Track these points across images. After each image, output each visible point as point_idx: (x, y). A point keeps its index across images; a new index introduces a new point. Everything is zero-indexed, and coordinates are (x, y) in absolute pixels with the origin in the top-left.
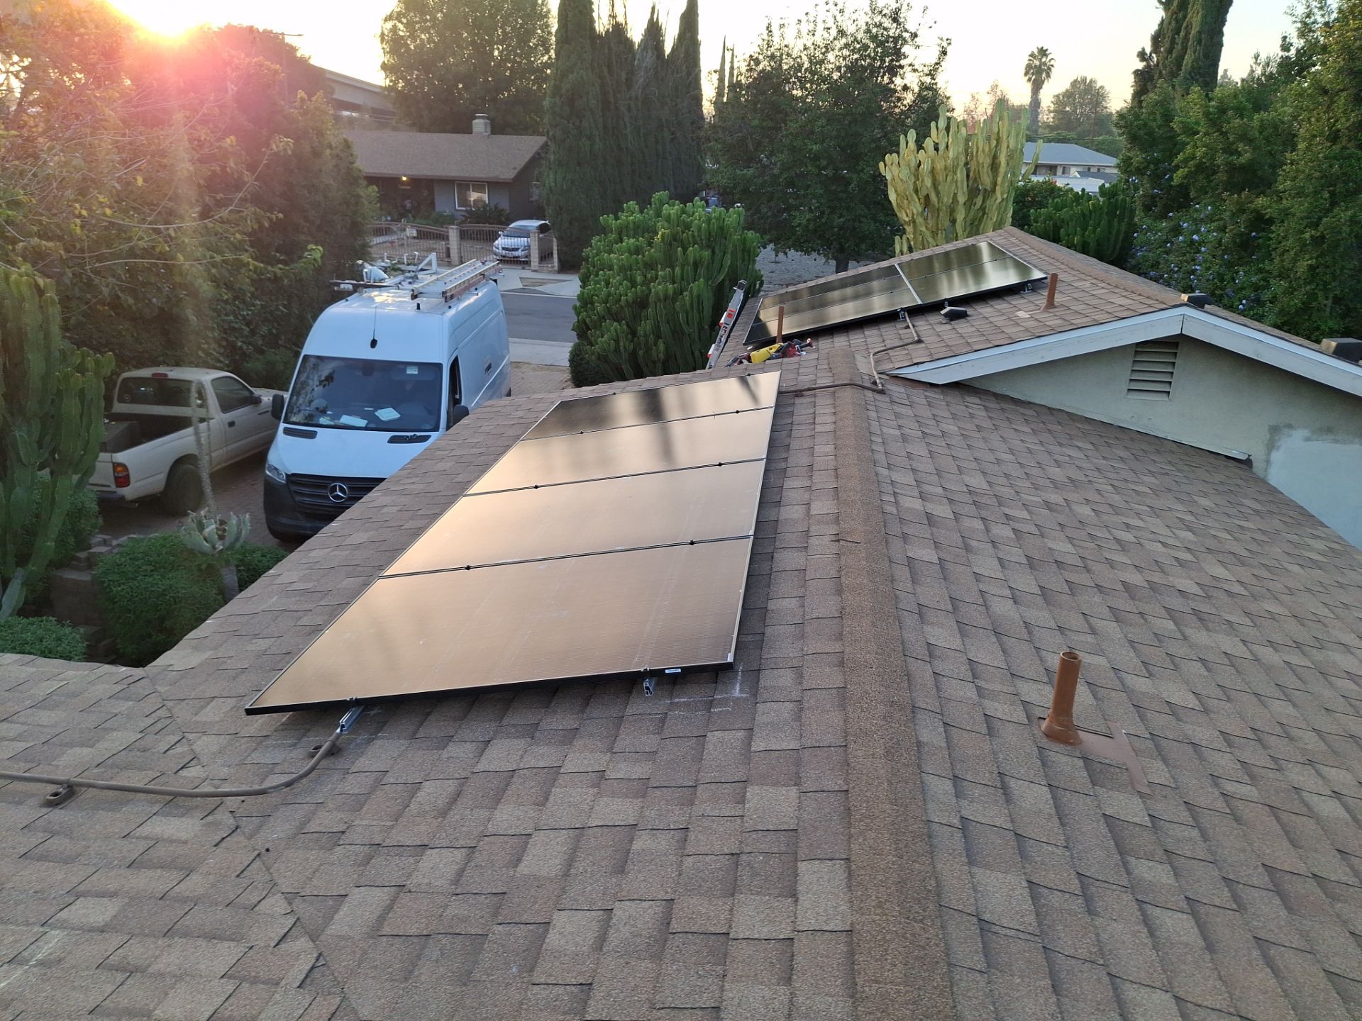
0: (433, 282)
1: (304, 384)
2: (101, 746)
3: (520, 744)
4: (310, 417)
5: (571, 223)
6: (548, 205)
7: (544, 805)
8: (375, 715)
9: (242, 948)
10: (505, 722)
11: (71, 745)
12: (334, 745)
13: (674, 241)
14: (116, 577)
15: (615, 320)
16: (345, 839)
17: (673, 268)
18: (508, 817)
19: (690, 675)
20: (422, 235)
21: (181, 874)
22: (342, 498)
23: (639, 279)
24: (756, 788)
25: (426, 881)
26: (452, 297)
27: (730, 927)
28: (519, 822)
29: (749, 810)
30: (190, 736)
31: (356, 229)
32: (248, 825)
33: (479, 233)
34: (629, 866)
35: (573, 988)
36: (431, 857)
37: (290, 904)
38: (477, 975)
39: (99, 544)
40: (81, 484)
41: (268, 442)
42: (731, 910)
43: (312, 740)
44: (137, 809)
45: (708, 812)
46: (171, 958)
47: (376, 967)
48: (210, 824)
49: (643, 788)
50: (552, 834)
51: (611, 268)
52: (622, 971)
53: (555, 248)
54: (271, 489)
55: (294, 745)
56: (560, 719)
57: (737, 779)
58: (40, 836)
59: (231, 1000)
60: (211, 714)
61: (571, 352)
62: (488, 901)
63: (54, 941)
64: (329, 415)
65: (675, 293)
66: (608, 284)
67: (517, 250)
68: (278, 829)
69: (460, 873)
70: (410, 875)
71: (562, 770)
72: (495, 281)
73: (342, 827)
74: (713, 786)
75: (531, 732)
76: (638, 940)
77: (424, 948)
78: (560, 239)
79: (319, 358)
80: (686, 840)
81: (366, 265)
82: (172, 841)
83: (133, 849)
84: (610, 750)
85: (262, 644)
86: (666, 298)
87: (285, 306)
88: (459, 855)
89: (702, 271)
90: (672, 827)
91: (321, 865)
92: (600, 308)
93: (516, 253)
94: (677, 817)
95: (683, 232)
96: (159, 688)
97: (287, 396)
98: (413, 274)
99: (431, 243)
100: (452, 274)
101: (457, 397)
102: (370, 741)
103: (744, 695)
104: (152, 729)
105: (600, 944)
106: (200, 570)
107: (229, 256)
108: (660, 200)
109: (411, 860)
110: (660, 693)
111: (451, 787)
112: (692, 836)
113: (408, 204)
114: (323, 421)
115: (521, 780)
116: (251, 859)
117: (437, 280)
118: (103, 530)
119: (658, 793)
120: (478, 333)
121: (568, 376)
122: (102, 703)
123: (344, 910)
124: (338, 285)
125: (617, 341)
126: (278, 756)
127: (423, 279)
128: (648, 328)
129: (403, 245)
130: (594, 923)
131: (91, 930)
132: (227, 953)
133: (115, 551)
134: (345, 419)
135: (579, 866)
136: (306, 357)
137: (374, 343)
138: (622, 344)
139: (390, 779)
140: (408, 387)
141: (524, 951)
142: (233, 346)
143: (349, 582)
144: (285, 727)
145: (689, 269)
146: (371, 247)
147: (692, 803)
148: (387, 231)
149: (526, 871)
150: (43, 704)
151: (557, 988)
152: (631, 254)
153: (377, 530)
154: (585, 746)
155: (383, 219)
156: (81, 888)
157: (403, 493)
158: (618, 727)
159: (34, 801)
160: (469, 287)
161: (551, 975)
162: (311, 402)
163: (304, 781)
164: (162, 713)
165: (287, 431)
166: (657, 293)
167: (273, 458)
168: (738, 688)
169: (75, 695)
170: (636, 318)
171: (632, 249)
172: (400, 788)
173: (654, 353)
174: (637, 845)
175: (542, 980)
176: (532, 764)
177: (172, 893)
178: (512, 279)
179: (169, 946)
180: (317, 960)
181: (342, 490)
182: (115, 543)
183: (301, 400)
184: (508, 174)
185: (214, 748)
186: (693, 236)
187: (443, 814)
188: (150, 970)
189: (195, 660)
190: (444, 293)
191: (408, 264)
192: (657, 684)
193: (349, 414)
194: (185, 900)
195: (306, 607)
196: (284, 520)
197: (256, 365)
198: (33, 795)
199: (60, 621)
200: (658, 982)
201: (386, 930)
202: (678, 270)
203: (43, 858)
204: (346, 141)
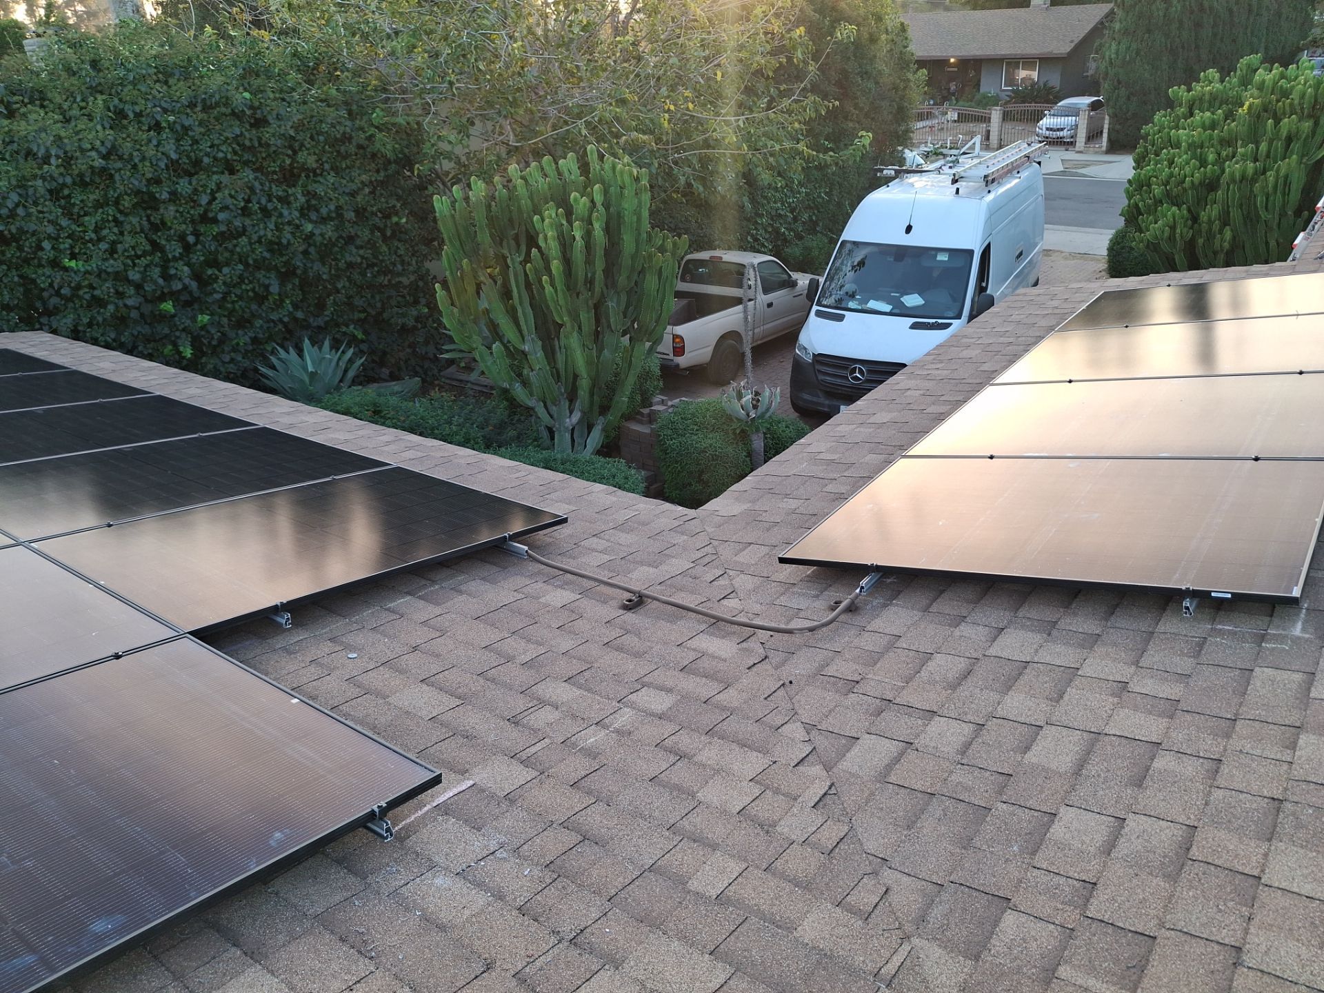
0: (975, 166)
1: (838, 270)
2: (664, 568)
3: (1037, 638)
4: (840, 300)
5: (1128, 99)
6: (1105, 79)
7: (1058, 702)
8: (891, 583)
9: (767, 761)
10: (1021, 614)
11: (642, 563)
12: (853, 602)
13: (1266, 111)
14: (669, 432)
15: (1174, 204)
16: (858, 688)
17: (1257, 144)
18: (1018, 704)
19: (1241, 603)
20: (962, 118)
21: (722, 686)
22: (860, 379)
23: (1211, 157)
24: (1314, 737)
25: (933, 744)
26: (993, 181)
27: (1263, 871)
28: (1030, 713)
29: (1300, 758)
30: (731, 573)
31: (901, 114)
32: (776, 658)
33: (1023, 113)
34: (1148, 782)
35: (1075, 882)
36: (937, 724)
37: (808, 734)
38: (977, 842)
39: (658, 403)
40: (651, 349)
41: (802, 322)
42: (1266, 855)
43: (833, 594)
44: (689, 625)
45: (1248, 748)
46: (711, 753)
47: (882, 809)
48: (746, 649)
49: (1172, 708)
50: (1065, 731)
51: (1178, 146)
52: (1131, 881)
53: (1106, 126)
54: (798, 365)
55: (817, 596)
56: (1081, 622)
57: (1287, 722)
58: (618, 632)
59: (757, 802)
60: (746, 557)
61: (1111, 241)
62: (993, 778)
63: (625, 718)
64: (858, 300)
65: (1256, 173)
66: (1171, 163)
67: (1062, 129)
68: (801, 666)
69: (967, 745)
70: (917, 736)
71: (1080, 673)
72: (1039, 163)
73: (859, 678)
74: (1257, 724)
75: (1049, 628)
76: (1151, 856)
77: (928, 805)
78: (1114, 117)
79: (855, 243)
80: (1217, 772)
81: (906, 151)
82: (713, 657)
83: (687, 657)
84: (1136, 663)
85: (793, 504)
86: (1243, 178)
87: (826, 193)
88: (968, 729)
89: (1296, 146)
90: (1202, 755)
91: (836, 706)
92: (1157, 190)
93: (1061, 134)
94: (1210, 745)
95: (1278, 101)
96: (707, 528)
97: (822, 280)
98: (953, 158)
99: (971, 126)
100: (995, 157)
101: (984, 284)
102: (885, 606)
103: (1307, 636)
104: (701, 561)
105: (1109, 848)
106: (734, 433)
107: (787, 145)
108: (1248, 66)
109: (920, 722)
110: (1199, 616)
111: (962, 664)
112: (1225, 769)
113: (953, 87)
114: (852, 305)
115: (1034, 673)
116: (777, 686)
117: (980, 163)
118: (663, 392)
119: (1188, 717)
120: (1014, 218)
121: (1103, 265)
122: (664, 533)
123: (855, 751)
124: (881, 171)
125: (1173, 228)
126: (802, 603)
127: (963, 163)
128: (1215, 213)
129: (942, 129)
130: (1103, 827)
131: (652, 714)
132: (754, 763)
133: (670, 410)
134: (872, 304)
135: (1092, 769)
136: (844, 242)
137: (909, 229)
138: (1178, 231)
139: (902, 643)
140: (935, 274)
141: (1026, 834)
142: (777, 231)
143: (871, 458)
144: (811, 579)
145: (1279, 145)
146: (913, 132)
147: (1228, 736)
148: (929, 115)
149: (1034, 760)
150: (619, 527)
151: (1058, 877)
152: (1205, 129)
153: (900, 412)
154: (1107, 654)
155: (926, 103)
156: (646, 679)
157: (927, 378)
158: (1147, 641)
159: (615, 603)
160: (1012, 169)
161: (1053, 864)
162: (842, 287)
163: (824, 629)
164: (709, 549)
165: (819, 314)
166: (1232, 174)
167: (803, 338)
168: (1299, 625)
169: (644, 524)
170: (1201, 202)
171: (1207, 123)
172: (911, 654)
173: (1217, 242)
174: (1158, 764)
175: (1044, 866)
176: (1048, 659)
177: (713, 700)
178: (1055, 161)
179: (710, 743)
180: (830, 788)
181: (861, 372)
182: (670, 403)
183: (833, 285)
184: (1064, 48)
185: (750, 586)
186: (1291, 105)
187: (954, 686)
188: (695, 759)
189: (737, 509)
190: (986, 177)
191: (951, 149)
192: (1198, 607)
193: (876, 300)
194: (724, 709)
195: (831, 476)
196: (807, 397)
197: (795, 251)
198: (614, 598)
199: (629, 463)
200: (1170, 902)
201: (893, 778)
202: (1263, 146)
203: (620, 649)
204: (902, 24)
